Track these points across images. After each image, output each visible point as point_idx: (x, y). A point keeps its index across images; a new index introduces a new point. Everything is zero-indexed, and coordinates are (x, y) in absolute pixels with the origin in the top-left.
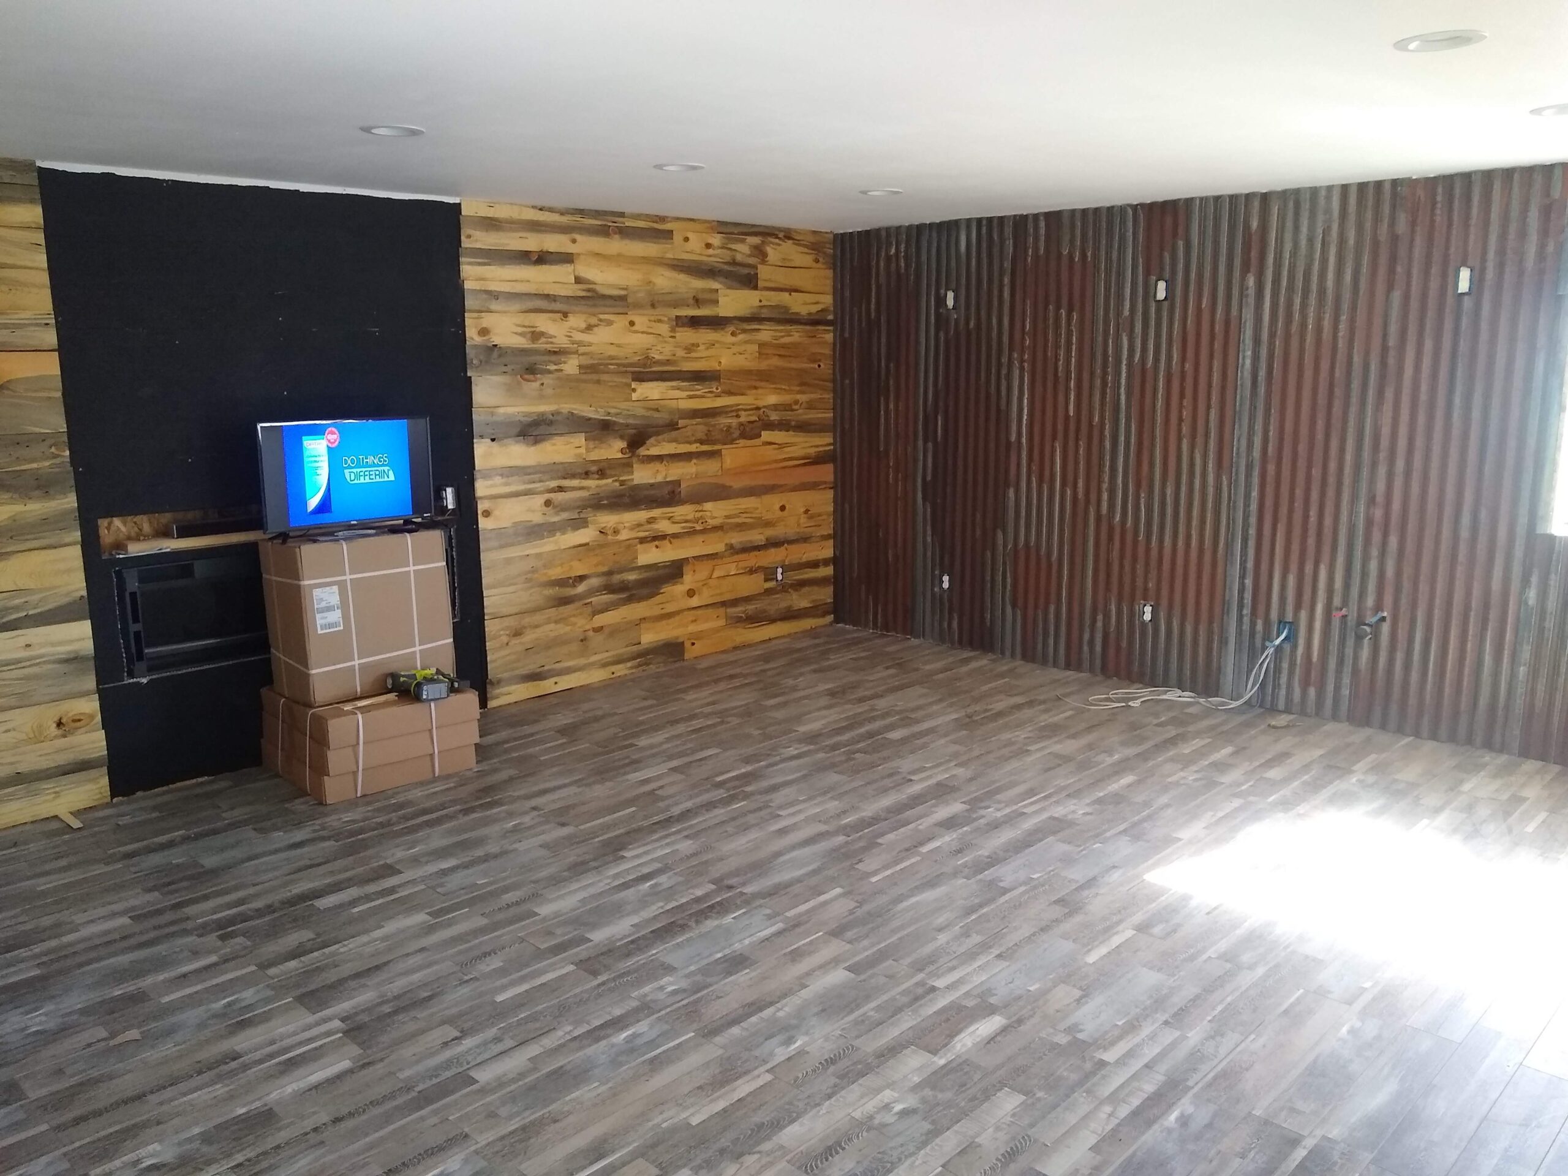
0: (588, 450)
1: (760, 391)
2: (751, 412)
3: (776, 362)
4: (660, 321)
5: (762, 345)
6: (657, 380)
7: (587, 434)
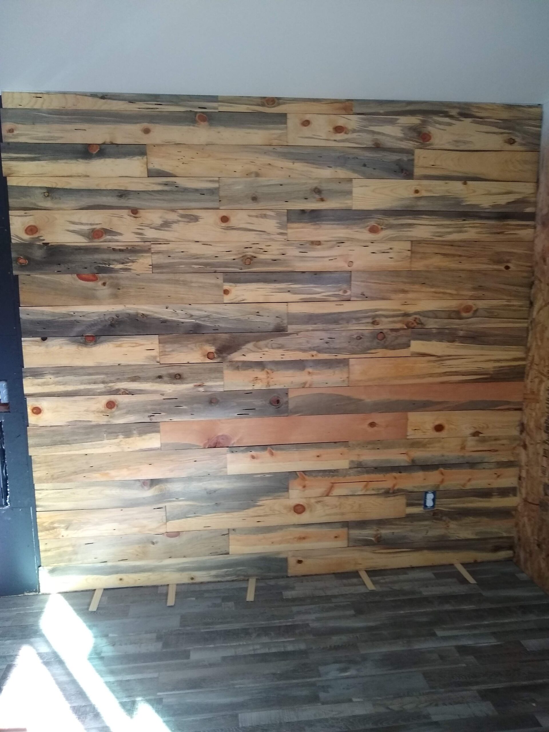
0: (163, 353)
1: (410, 295)
2: (395, 319)
3: (437, 261)
4: (265, 216)
5: (415, 242)
6: (258, 281)
7: (162, 337)
